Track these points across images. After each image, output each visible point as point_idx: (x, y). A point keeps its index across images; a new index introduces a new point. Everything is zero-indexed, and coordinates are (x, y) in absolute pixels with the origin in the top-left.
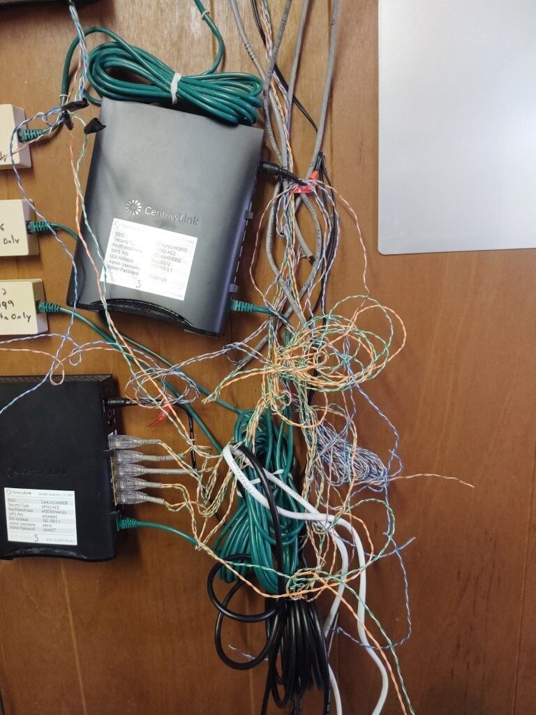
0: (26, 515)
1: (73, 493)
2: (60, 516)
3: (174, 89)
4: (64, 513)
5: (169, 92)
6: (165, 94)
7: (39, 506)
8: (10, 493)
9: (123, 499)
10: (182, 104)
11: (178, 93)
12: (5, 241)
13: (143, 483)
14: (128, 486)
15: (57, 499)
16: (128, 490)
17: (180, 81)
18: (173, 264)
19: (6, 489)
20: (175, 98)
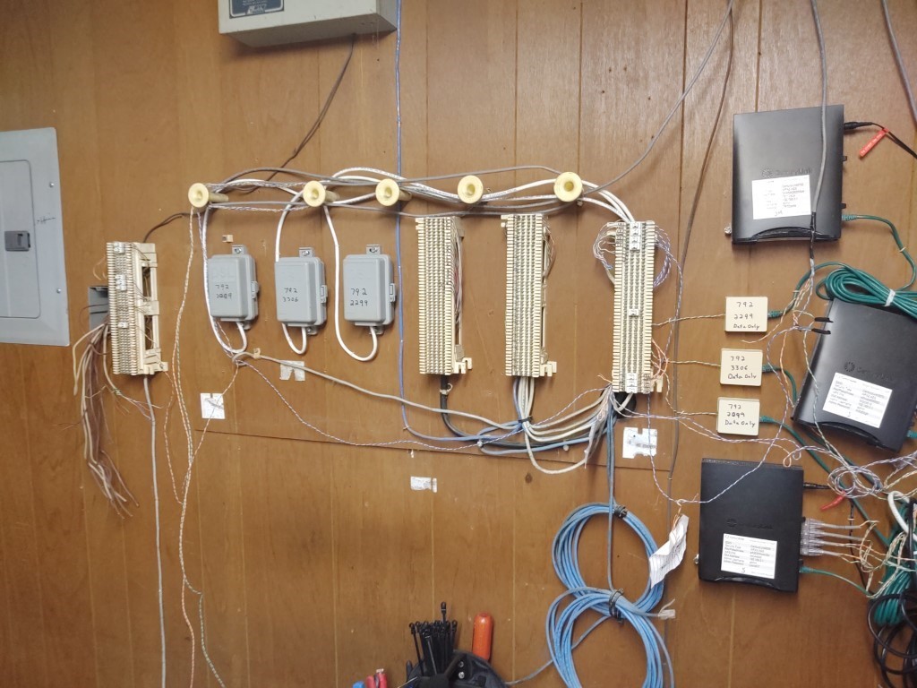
0: (738, 554)
1: (775, 543)
2: (763, 557)
3: (890, 300)
4: (768, 555)
5: (885, 302)
6: (881, 302)
7: (749, 549)
8: (728, 539)
9: (805, 552)
10: (893, 309)
11: (892, 303)
12: (747, 376)
13: (823, 542)
14: (810, 543)
15: (763, 545)
16: (809, 546)
17: (895, 297)
18: (874, 405)
19: (725, 535)
20: (888, 304)
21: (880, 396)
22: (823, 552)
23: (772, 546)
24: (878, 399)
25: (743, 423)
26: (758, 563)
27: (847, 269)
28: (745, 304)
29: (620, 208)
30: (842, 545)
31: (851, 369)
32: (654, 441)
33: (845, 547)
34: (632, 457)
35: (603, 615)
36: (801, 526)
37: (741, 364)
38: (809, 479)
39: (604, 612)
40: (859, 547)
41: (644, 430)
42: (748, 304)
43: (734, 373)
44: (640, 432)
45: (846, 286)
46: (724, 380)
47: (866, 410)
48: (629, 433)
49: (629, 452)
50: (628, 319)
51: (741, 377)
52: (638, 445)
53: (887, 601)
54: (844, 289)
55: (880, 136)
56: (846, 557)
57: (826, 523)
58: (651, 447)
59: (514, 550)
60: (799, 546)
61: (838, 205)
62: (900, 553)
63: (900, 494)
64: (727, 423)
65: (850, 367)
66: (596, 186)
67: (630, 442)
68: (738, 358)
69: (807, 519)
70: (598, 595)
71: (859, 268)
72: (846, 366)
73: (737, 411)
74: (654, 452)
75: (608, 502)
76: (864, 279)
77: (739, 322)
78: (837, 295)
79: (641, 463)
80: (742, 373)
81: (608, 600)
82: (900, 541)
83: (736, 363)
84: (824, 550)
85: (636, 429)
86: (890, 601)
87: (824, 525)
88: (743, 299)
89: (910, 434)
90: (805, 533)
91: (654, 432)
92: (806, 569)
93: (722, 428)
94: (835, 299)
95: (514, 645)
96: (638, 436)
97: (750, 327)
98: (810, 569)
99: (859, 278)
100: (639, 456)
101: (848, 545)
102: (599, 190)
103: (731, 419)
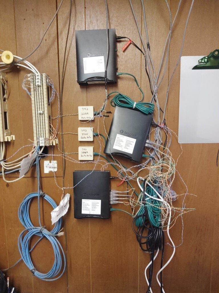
1: (101, 200)
2: (97, 207)
3: (134, 106)
5: (133, 106)
6: (132, 107)
7: (91, 204)
8: (83, 201)
9: (112, 203)
10: (136, 109)
11: (135, 107)
12: (88, 137)
13: (117, 198)
14: (113, 199)
15: (96, 202)
16: (113, 200)
17: (136, 104)
18: (130, 145)
19: (82, 199)
20: (134, 108)
21: (132, 142)
22: (118, 202)
23: (99, 202)
24: (132, 143)
25: (87, 156)
26: (95, 209)
27: (120, 95)
28: (85, 109)
29: (33, 69)
30: (124, 199)
31: (122, 133)
32: (56, 165)
33: (125, 199)
34: (48, 173)
35: (40, 237)
36: (109, 193)
37: (85, 133)
38: (112, 175)
39: (40, 235)
40: (130, 199)
41: (52, 161)
42: (86, 109)
43: (83, 136)
44: (50, 162)
45: (119, 101)
46: (80, 139)
47: (128, 147)
48: (46, 163)
49: (46, 171)
50: (39, 115)
51: (85, 138)
52: (50, 167)
53: (139, 217)
54: (119, 102)
55: (129, 43)
56: (125, 203)
57: (118, 191)
58: (55, 168)
59: (4, 215)
60: (109, 201)
61: (115, 69)
62: (142, 200)
63: (141, 178)
64: (82, 156)
65: (122, 132)
66: (21, 59)
67: (47, 167)
68: (84, 130)
69: (112, 190)
70: (36, 230)
71: (124, 94)
72: (120, 131)
73: (85, 151)
74: (56, 170)
75: (38, 191)
76: (126, 98)
77: (83, 116)
78: (117, 104)
79: (51, 175)
80: (86, 136)
81: (39, 231)
82: (142, 195)
83: (83, 132)
84: (118, 201)
85: (49, 161)
86: (140, 217)
87: (117, 192)
88: (84, 107)
89: (143, 155)
90: (111, 196)
91: (55, 162)
92: (112, 209)
93: (80, 158)
94: (116, 106)
95: (8, 254)
96: (50, 164)
97: (87, 118)
98: (114, 209)
99: (124, 98)
100: (51, 172)
101: (126, 198)
102: (23, 60)
103: (83, 154)
